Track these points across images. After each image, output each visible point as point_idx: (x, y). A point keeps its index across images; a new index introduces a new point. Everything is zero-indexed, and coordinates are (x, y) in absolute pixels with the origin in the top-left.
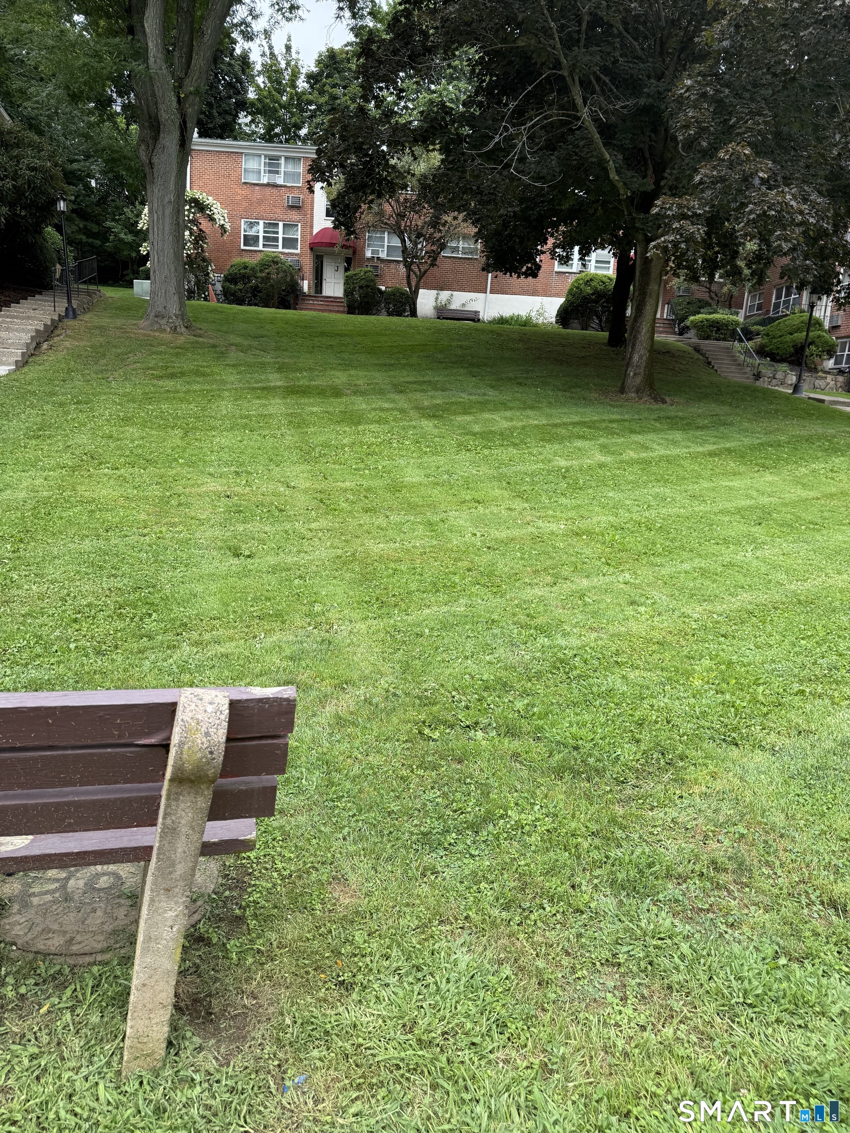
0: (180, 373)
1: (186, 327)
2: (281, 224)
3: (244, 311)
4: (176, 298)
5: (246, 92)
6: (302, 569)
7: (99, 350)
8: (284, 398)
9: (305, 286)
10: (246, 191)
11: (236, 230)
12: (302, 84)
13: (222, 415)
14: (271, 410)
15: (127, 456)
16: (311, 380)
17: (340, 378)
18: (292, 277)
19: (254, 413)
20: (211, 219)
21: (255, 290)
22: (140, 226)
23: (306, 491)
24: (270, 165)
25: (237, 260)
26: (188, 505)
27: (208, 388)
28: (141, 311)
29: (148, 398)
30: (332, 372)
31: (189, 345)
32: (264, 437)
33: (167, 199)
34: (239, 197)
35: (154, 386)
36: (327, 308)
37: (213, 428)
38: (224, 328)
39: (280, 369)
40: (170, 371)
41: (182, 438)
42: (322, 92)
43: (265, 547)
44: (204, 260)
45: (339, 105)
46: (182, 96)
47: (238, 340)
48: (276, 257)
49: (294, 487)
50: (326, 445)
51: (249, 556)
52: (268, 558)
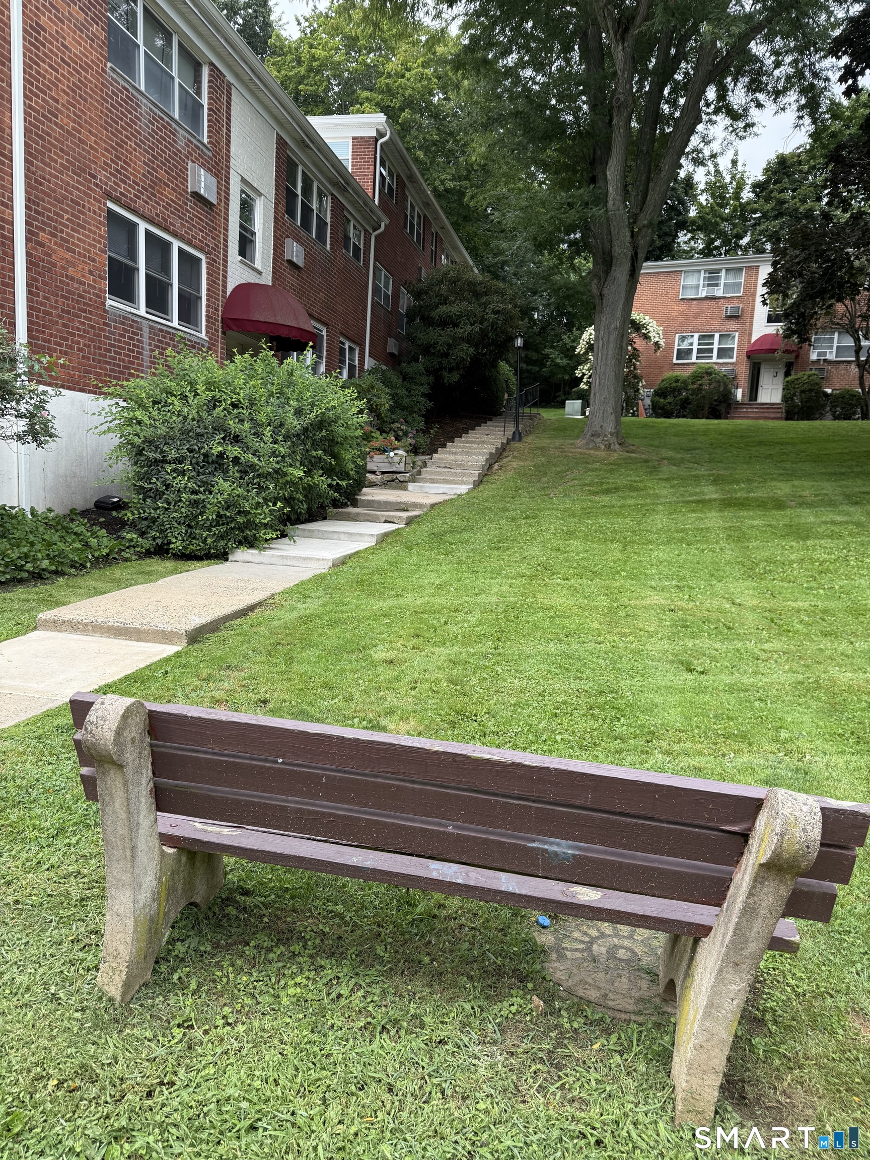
0: (615, 488)
1: (620, 444)
2: (717, 336)
3: (675, 424)
4: (613, 417)
5: (688, 211)
6: (761, 691)
7: (542, 469)
8: (720, 511)
9: (739, 394)
10: (683, 307)
11: (670, 346)
12: (747, 195)
13: (657, 530)
14: (708, 524)
15: (575, 568)
16: (749, 492)
17: (782, 489)
18: (726, 385)
19: (690, 526)
20: (646, 337)
21: (686, 402)
22: (578, 350)
23: (753, 609)
24: (709, 278)
25: (668, 374)
26: (635, 617)
27: (642, 502)
28: (576, 431)
29: (588, 513)
30: (773, 483)
31: (622, 462)
32: (703, 550)
33: (613, 326)
34: (675, 314)
35: (591, 501)
36: (762, 415)
37: (650, 542)
38: (656, 443)
39: (715, 482)
40: (605, 486)
41: (621, 551)
42: (767, 199)
43: (718, 665)
44: (635, 377)
45: (787, 208)
46: (636, 230)
47: (670, 454)
48: (710, 368)
49: (740, 605)
50: (769, 561)
51: (702, 673)
52: (723, 676)
